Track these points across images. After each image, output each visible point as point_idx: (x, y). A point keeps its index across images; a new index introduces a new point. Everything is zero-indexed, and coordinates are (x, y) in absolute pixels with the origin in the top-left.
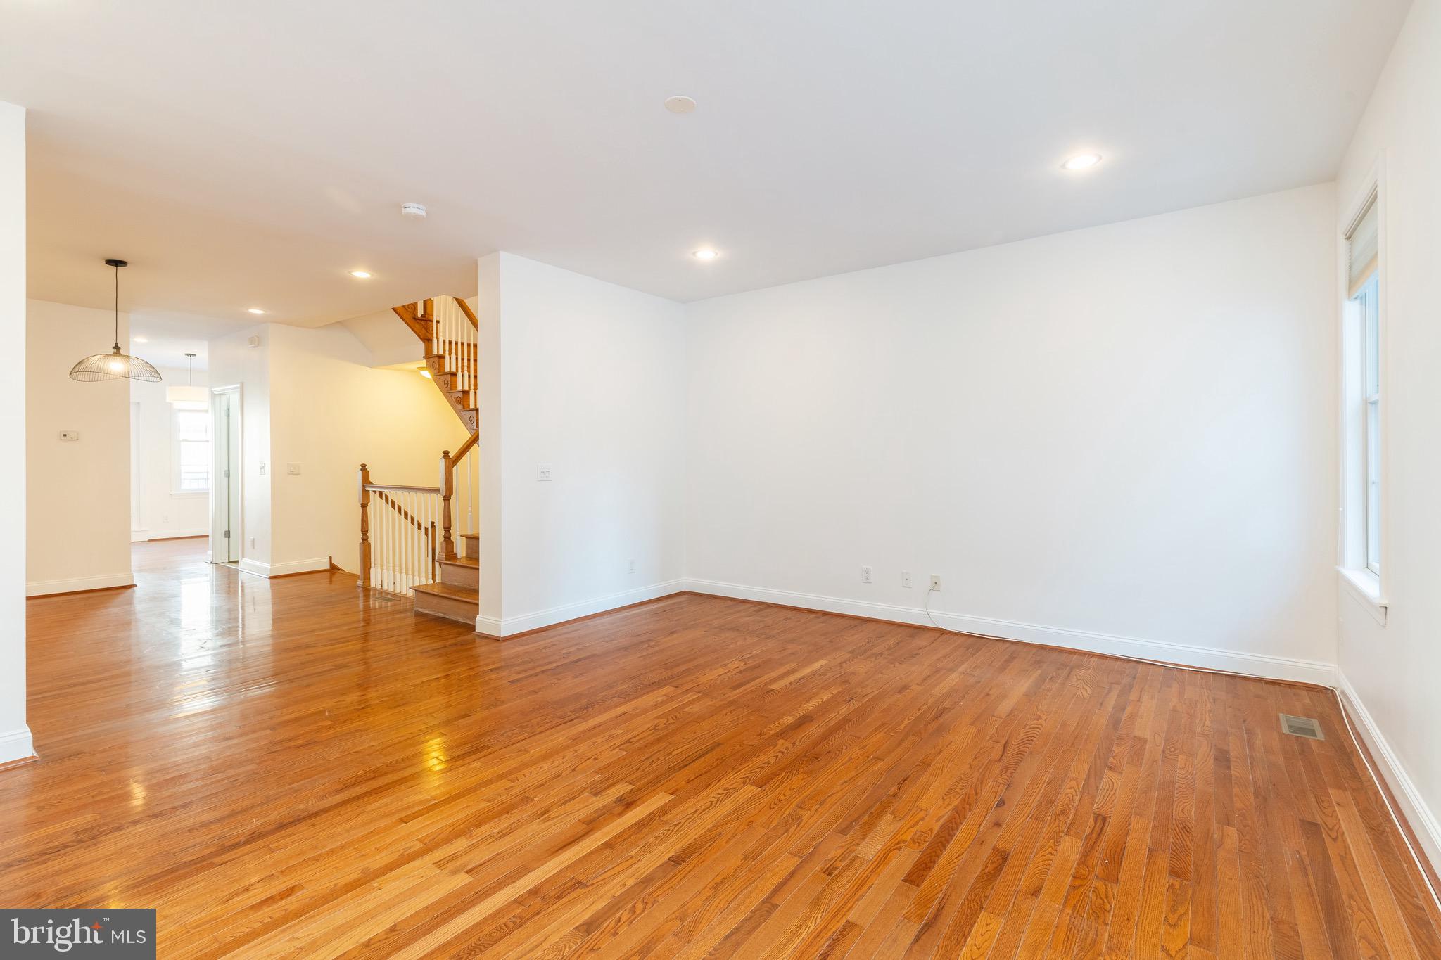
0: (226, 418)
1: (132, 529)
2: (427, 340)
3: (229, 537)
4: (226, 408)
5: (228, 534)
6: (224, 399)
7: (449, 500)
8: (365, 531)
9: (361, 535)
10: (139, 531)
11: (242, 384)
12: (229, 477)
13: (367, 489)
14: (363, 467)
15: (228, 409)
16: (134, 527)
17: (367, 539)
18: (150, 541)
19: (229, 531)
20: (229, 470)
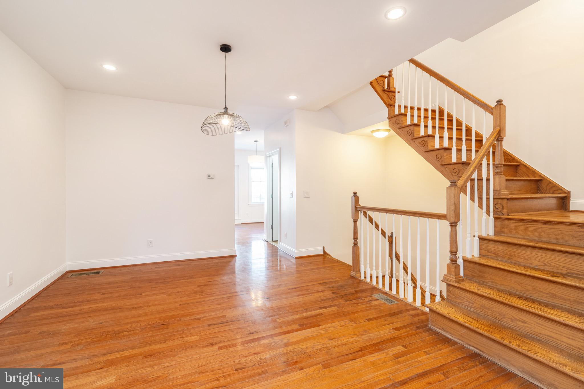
0: (272, 168)
1: (235, 218)
2: (390, 106)
3: (273, 228)
4: (271, 163)
5: (272, 227)
6: (271, 158)
7: (456, 226)
8: (355, 239)
9: (353, 241)
10: (239, 219)
11: (280, 148)
12: (273, 198)
13: (358, 209)
14: (355, 194)
15: (273, 164)
16: (236, 218)
17: (357, 244)
18: (242, 224)
19: (273, 225)
20: (273, 195)
